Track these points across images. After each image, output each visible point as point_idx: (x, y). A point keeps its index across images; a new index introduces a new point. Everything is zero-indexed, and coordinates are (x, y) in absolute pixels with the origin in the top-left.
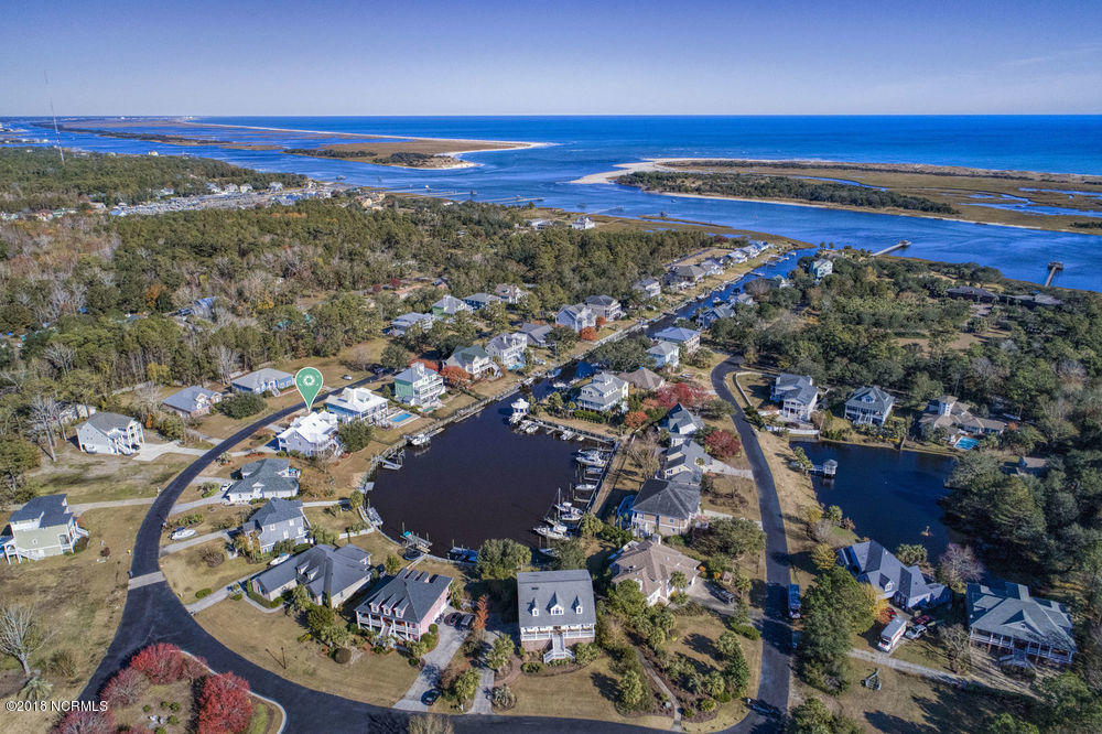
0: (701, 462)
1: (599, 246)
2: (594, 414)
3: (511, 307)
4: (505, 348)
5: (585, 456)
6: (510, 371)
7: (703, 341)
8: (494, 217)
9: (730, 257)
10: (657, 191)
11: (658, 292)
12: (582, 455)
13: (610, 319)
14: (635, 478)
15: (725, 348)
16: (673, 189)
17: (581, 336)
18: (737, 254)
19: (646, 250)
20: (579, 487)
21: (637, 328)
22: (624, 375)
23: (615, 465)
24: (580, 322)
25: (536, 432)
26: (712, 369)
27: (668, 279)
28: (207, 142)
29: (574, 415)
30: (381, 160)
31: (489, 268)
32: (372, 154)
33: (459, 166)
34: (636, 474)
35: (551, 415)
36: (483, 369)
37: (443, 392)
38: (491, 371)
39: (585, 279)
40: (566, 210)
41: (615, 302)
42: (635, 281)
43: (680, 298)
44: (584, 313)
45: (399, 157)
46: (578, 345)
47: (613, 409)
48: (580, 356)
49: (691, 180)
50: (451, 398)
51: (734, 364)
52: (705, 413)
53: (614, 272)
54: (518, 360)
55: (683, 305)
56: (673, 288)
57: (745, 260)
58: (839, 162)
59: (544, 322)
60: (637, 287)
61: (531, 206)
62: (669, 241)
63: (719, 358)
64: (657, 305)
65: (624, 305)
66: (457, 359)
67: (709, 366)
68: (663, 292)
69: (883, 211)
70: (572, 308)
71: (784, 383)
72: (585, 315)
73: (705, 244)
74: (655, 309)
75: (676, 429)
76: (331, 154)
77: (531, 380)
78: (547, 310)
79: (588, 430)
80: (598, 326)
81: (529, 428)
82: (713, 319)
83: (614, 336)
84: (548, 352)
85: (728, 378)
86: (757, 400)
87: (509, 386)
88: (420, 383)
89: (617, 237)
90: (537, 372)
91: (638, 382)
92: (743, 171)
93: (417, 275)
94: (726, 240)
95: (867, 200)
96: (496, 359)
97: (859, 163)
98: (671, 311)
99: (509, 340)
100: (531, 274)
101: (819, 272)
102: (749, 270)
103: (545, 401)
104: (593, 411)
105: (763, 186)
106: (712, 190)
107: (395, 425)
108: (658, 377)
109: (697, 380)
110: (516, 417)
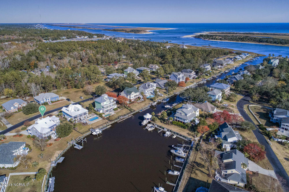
0: (244, 165)
1: (188, 53)
2: (182, 124)
3: (153, 73)
4: (146, 88)
5: (176, 150)
6: (148, 98)
7: (231, 89)
8: (154, 44)
9: (235, 58)
10: (207, 39)
11: (210, 69)
12: (174, 149)
13: (191, 78)
14: (203, 169)
15: (240, 93)
16: (212, 39)
17: (180, 85)
18: (238, 57)
19: (205, 55)
20: (170, 173)
21: (202, 82)
22: (198, 105)
23: (191, 158)
24: (179, 79)
25: (153, 130)
26: (237, 102)
27: (214, 64)
28: (84, 28)
29: (172, 123)
30: (127, 32)
31: (148, 59)
32: (125, 30)
33: (148, 33)
34: (203, 166)
35: (161, 122)
36: (136, 97)
37: (116, 107)
38: (139, 98)
39: (182, 63)
40: (178, 44)
41: (193, 72)
42: (201, 65)
43: (218, 71)
44: (181, 76)
45: (132, 31)
46: (177, 88)
47: (191, 122)
48: (178, 93)
49: (218, 37)
50: (119, 110)
51: (247, 101)
52: (238, 127)
53: (194, 61)
54: (152, 94)
55: (220, 74)
56: (216, 68)
57: (241, 59)
58: (265, 33)
59: (165, 79)
60: (202, 66)
61: (167, 42)
62: (213, 52)
63: (239, 97)
64: (210, 74)
65: (197, 73)
66: (125, 93)
67: (235, 101)
68: (212, 69)
69: (286, 45)
70: (176, 74)
71: (278, 114)
72: (181, 77)
73: (225, 54)
74: (209, 75)
75: (225, 139)
76: (115, 30)
77: (155, 103)
78: (167, 74)
79: (178, 132)
80: (186, 81)
81: (150, 128)
82: (234, 80)
83: (193, 85)
84: (165, 91)
85: (245, 107)
86: (263, 120)
87: (146, 105)
88: (105, 103)
89: (195, 51)
90: (158, 99)
91: (204, 108)
92: (234, 35)
93: (125, 61)
94: (233, 53)
95: (280, 42)
96: (142, 93)
97: (272, 33)
98: (215, 76)
99: (149, 85)
100: (163, 62)
101: (273, 64)
102: (243, 62)
103: (160, 114)
104: (181, 122)
105: (242, 38)
106: (225, 39)
107: (89, 123)
108: (213, 106)
109: (231, 108)
110: (145, 122)
